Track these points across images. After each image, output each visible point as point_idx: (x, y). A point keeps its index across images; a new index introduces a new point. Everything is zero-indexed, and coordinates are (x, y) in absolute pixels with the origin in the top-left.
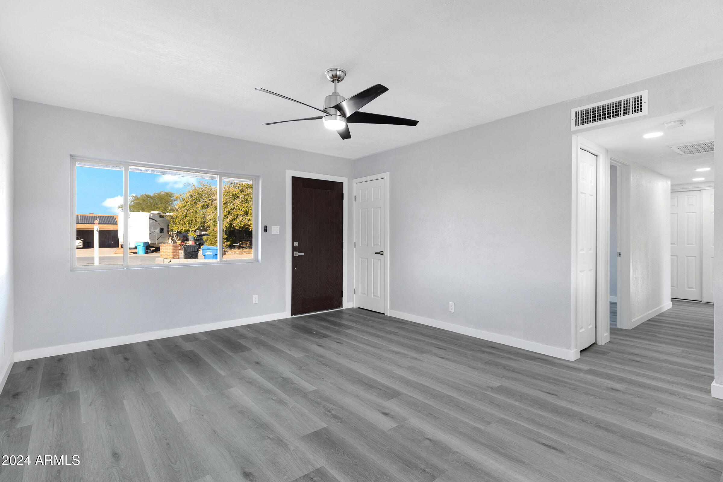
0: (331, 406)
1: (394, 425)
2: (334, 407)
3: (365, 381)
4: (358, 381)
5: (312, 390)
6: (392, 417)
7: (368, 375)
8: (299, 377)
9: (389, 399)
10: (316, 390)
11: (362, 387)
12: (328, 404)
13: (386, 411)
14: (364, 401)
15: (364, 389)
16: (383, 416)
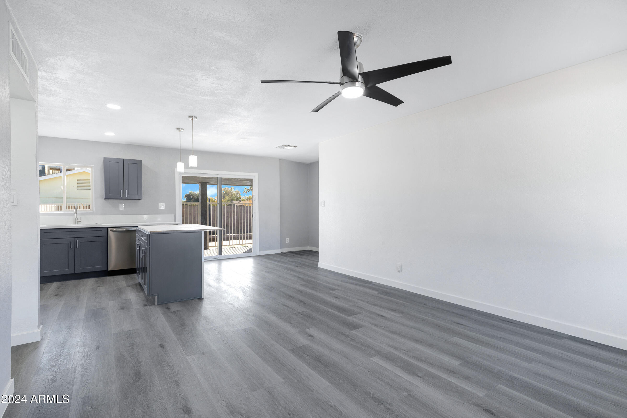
0: (351, 342)
1: (308, 330)
2: (349, 342)
3: (322, 365)
4: (329, 367)
5: (374, 357)
6: (307, 334)
7: (316, 374)
8: (400, 376)
9: (304, 346)
10: (371, 357)
11: (326, 358)
12: (355, 344)
13: (309, 338)
14: (325, 345)
15: (323, 356)
16: (313, 335)
